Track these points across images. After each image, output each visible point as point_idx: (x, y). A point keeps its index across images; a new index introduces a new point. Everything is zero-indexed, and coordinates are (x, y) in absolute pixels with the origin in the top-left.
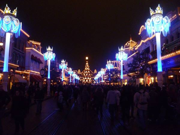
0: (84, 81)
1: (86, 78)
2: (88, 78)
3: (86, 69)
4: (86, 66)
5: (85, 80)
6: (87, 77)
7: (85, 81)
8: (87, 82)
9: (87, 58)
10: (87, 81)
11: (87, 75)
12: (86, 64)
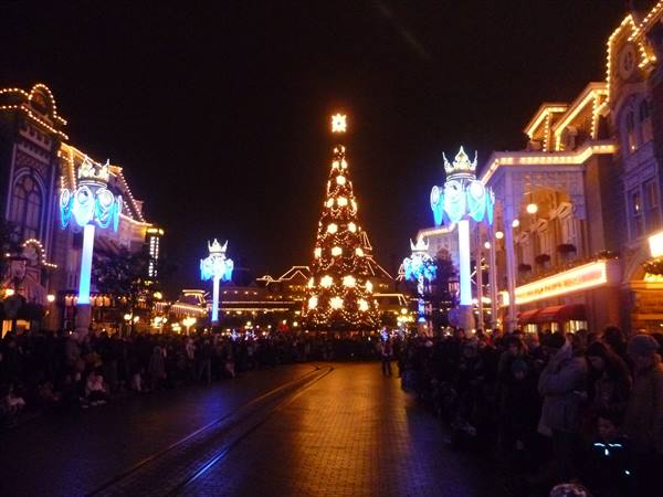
0: (313, 303)
1: (327, 282)
2: (349, 281)
3: (329, 204)
4: (334, 185)
5: (325, 296)
6: (337, 275)
7: (324, 303)
8: (337, 313)
9: (339, 123)
10: (337, 303)
11: (337, 251)
12: (335, 165)
